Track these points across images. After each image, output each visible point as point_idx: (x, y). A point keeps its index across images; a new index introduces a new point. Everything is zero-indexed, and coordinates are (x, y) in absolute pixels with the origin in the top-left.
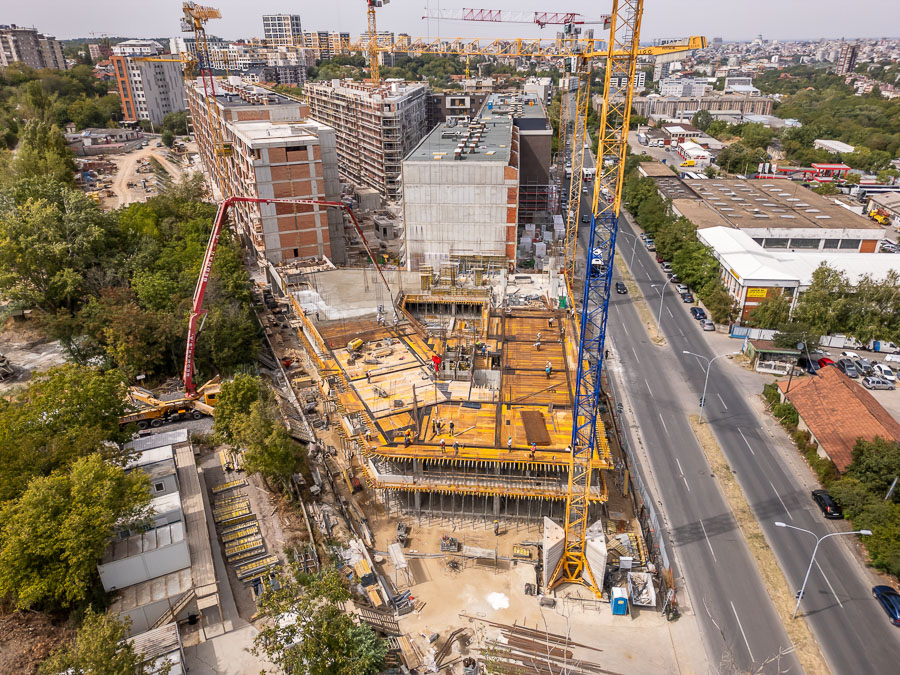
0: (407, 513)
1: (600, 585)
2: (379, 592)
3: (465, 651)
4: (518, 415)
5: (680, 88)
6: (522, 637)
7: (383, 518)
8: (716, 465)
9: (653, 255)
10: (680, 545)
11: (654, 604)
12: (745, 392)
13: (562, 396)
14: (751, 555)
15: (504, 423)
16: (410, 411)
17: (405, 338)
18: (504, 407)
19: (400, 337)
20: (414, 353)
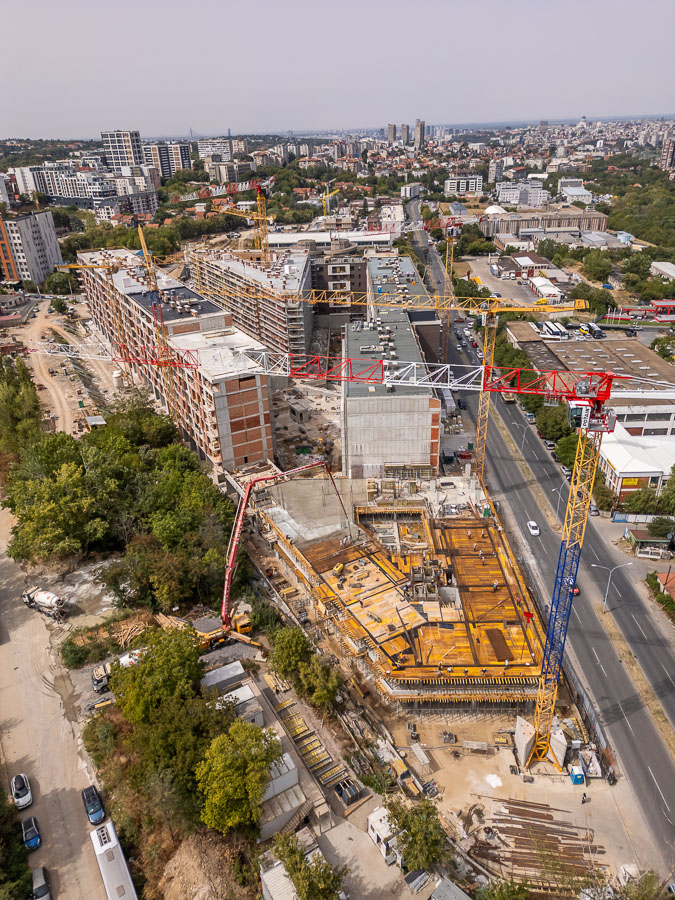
0: (408, 713)
1: (561, 764)
2: (413, 782)
3: (483, 822)
4: (483, 632)
5: (517, 193)
6: (518, 807)
7: (393, 718)
8: (622, 652)
9: (534, 429)
10: (608, 725)
11: (600, 775)
12: (633, 579)
13: (509, 611)
14: (657, 728)
15: (475, 641)
16: (403, 635)
17: (372, 556)
18: (471, 625)
19: (368, 556)
20: (385, 573)
